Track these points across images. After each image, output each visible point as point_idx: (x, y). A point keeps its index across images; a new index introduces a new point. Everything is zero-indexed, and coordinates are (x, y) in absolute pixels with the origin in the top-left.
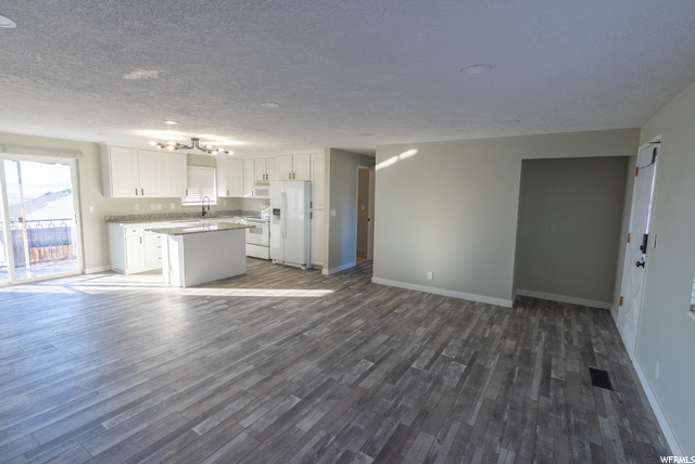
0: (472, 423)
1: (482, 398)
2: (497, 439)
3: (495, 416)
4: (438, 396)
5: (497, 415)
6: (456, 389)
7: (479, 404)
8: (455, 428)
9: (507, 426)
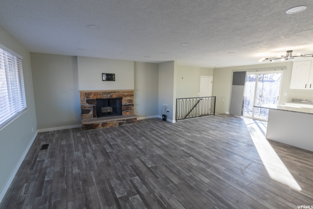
0: (92, 172)
1: (95, 183)
2: (81, 173)
3: (85, 180)
4: (111, 173)
5: (85, 181)
6: (108, 180)
7: (94, 180)
8: (96, 167)
9: (79, 180)
